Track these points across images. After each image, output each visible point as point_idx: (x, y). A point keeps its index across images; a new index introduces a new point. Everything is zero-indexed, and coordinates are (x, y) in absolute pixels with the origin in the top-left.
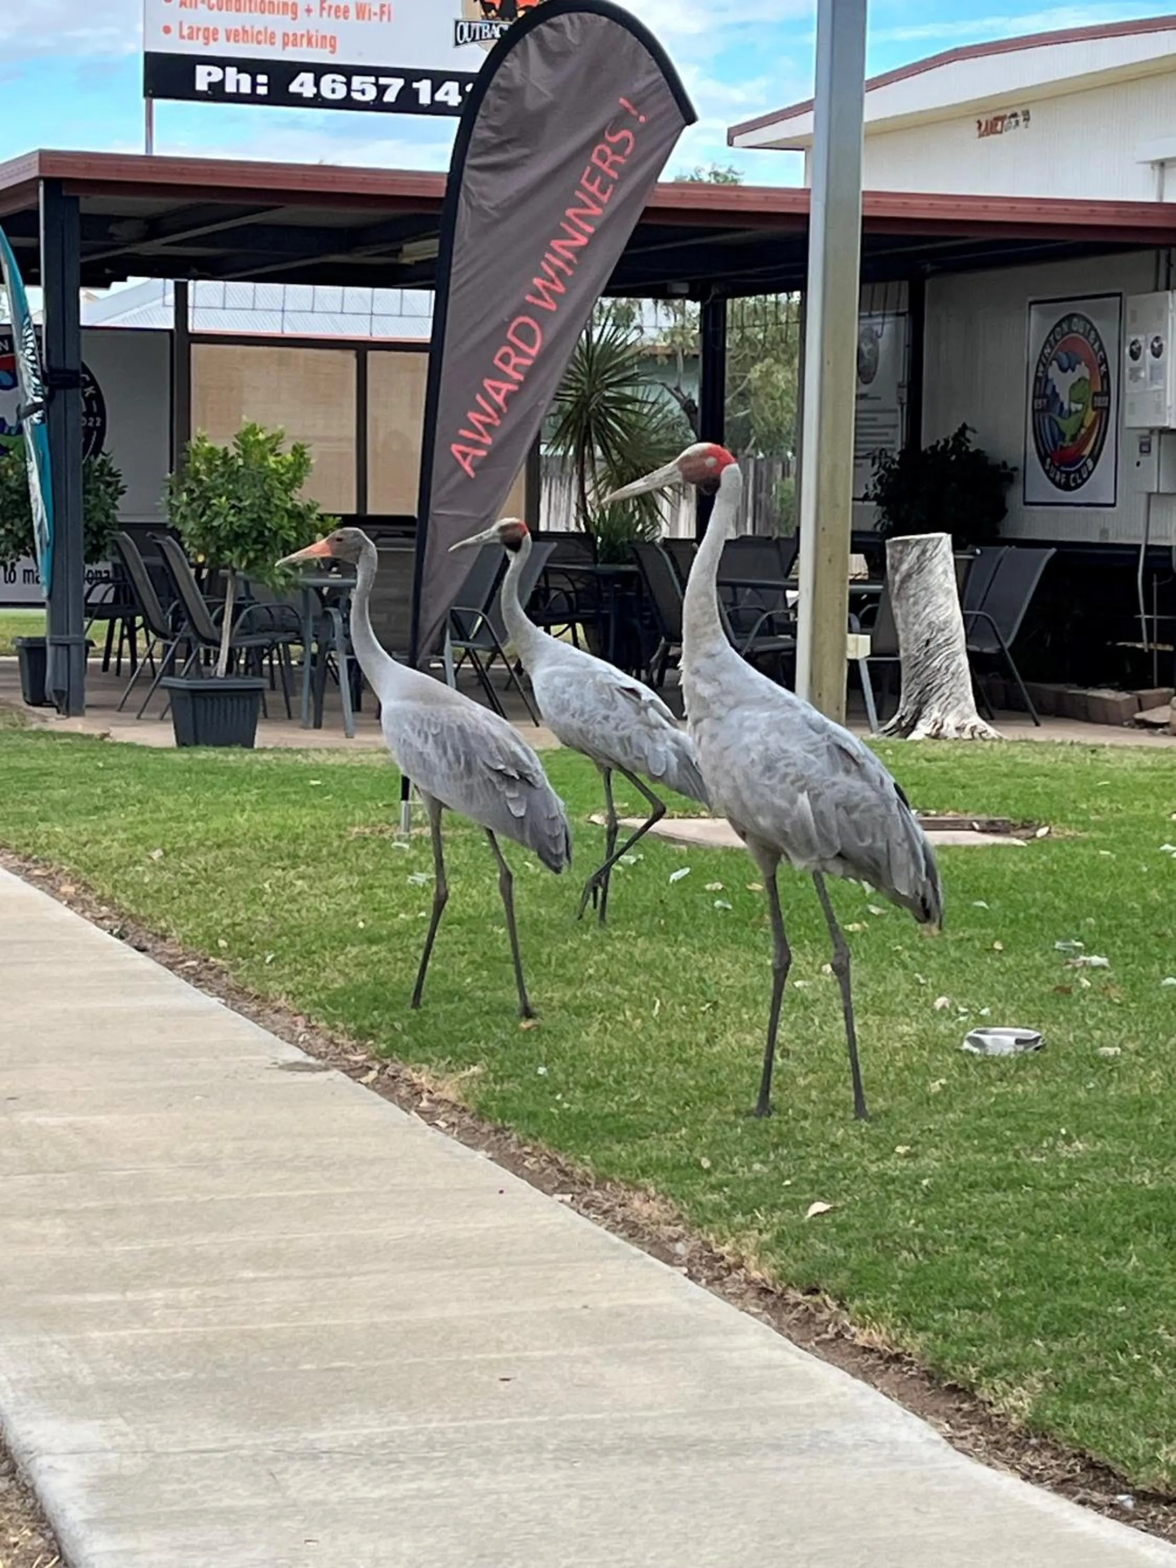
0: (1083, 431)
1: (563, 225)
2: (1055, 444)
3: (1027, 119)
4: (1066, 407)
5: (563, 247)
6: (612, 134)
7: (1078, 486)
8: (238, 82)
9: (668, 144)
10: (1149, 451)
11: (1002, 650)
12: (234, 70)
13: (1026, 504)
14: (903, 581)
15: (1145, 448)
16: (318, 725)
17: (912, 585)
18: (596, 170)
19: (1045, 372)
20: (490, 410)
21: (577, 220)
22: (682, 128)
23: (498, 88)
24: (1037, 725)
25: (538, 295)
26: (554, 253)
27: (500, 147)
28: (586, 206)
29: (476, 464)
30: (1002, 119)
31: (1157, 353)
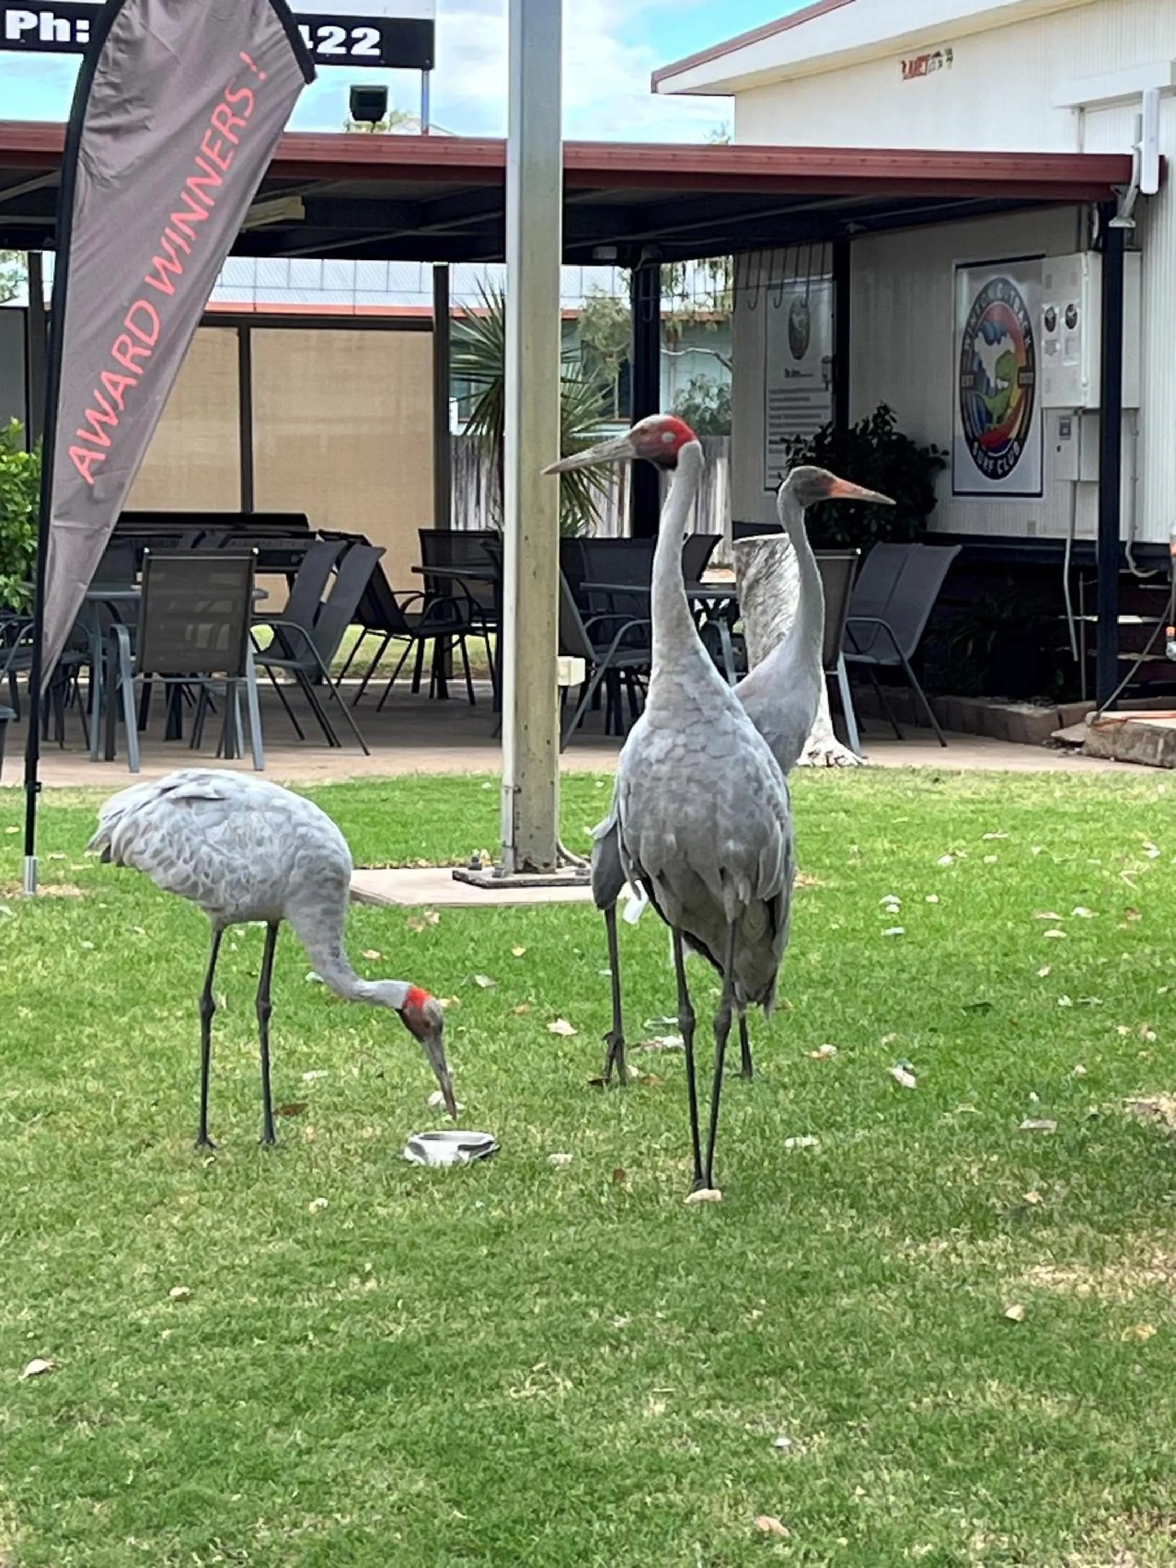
0: (1009, 411)
1: (184, 196)
2: (982, 427)
3: (950, 59)
4: (992, 384)
5: (183, 221)
6: (232, 93)
7: (1005, 474)
8: (55, 28)
9: (287, 103)
10: (1069, 433)
11: (902, 660)
12: (50, 15)
13: (955, 494)
14: (751, 587)
15: (1065, 432)
16: (109, 758)
17: (760, 591)
18: (216, 133)
19: (972, 345)
20: (107, 407)
21: (197, 190)
22: (301, 87)
23: (118, 40)
24: (944, 745)
25: (156, 275)
26: (174, 228)
27: (121, 106)
28: (208, 175)
29: (94, 467)
30: (925, 59)
31: (1071, 323)
